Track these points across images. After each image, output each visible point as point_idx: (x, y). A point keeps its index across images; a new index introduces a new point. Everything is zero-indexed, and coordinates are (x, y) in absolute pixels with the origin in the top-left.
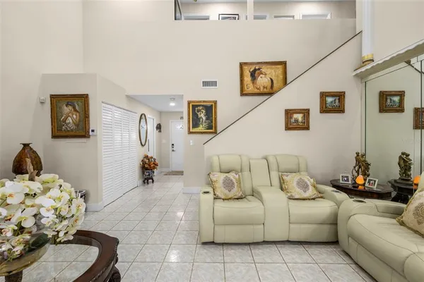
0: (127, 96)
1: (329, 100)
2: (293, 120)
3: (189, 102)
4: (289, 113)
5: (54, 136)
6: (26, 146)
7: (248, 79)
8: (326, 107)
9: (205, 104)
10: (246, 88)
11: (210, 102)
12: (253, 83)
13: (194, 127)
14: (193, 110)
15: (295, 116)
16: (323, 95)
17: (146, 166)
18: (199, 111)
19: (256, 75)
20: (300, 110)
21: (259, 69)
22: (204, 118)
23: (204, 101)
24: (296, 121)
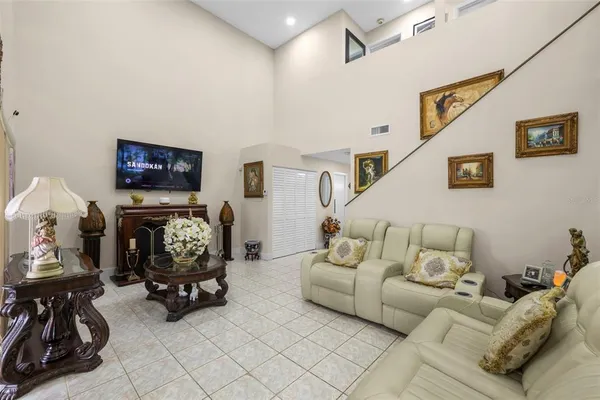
0: (303, 156)
1: (535, 133)
2: (461, 173)
3: (356, 156)
4: (454, 163)
5: (245, 196)
6: (226, 202)
7: (432, 113)
8: (529, 147)
9: (373, 156)
10: (428, 126)
11: (380, 153)
12: (441, 118)
13: (360, 186)
14: (361, 165)
15: (465, 166)
16: (522, 127)
17: (326, 229)
18: (366, 165)
19: (445, 105)
20: (476, 156)
21: (450, 95)
22: (372, 174)
23: (372, 153)
24: (467, 173)
